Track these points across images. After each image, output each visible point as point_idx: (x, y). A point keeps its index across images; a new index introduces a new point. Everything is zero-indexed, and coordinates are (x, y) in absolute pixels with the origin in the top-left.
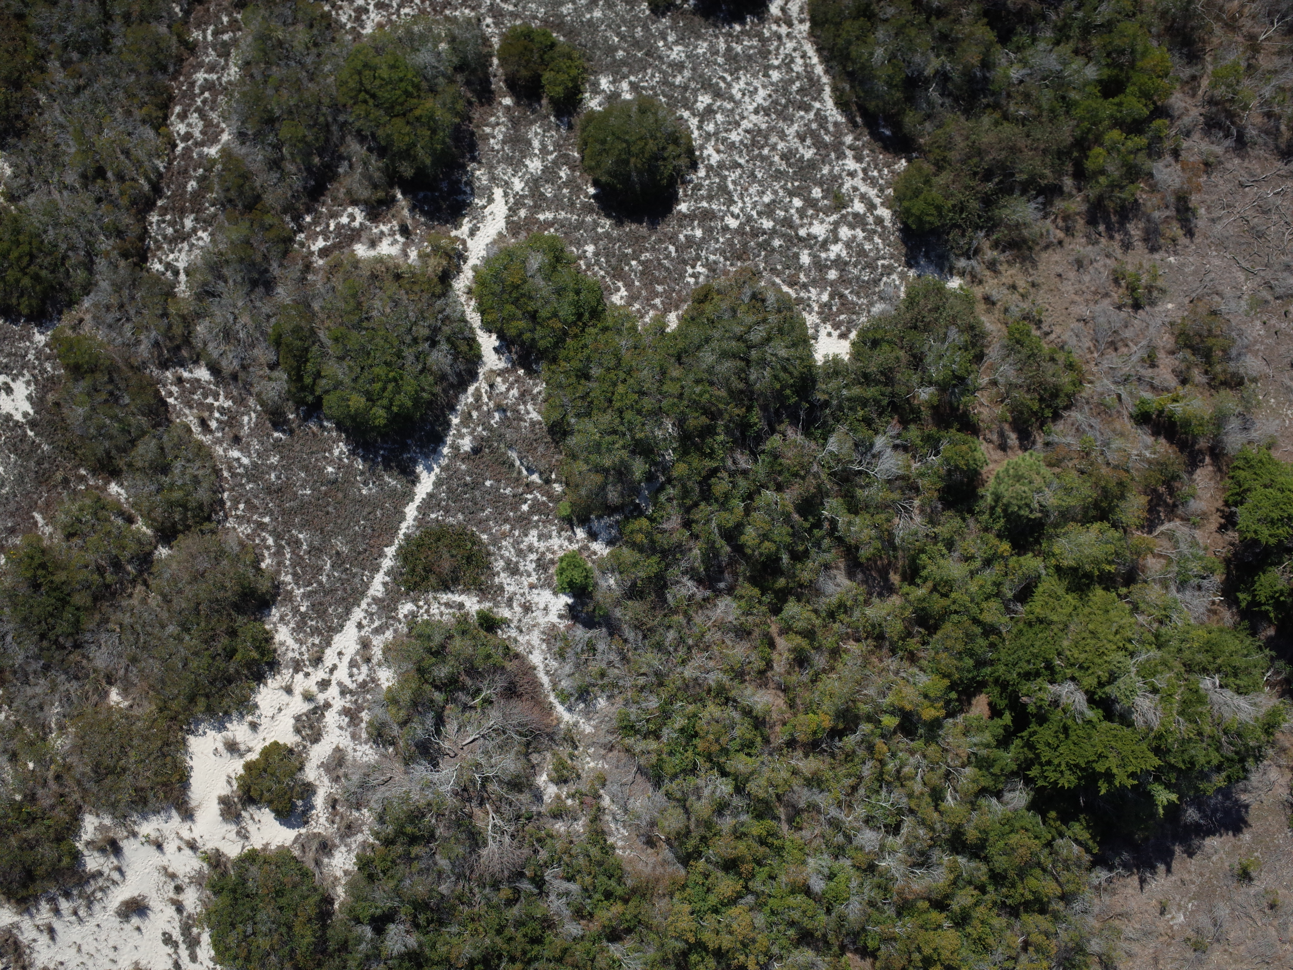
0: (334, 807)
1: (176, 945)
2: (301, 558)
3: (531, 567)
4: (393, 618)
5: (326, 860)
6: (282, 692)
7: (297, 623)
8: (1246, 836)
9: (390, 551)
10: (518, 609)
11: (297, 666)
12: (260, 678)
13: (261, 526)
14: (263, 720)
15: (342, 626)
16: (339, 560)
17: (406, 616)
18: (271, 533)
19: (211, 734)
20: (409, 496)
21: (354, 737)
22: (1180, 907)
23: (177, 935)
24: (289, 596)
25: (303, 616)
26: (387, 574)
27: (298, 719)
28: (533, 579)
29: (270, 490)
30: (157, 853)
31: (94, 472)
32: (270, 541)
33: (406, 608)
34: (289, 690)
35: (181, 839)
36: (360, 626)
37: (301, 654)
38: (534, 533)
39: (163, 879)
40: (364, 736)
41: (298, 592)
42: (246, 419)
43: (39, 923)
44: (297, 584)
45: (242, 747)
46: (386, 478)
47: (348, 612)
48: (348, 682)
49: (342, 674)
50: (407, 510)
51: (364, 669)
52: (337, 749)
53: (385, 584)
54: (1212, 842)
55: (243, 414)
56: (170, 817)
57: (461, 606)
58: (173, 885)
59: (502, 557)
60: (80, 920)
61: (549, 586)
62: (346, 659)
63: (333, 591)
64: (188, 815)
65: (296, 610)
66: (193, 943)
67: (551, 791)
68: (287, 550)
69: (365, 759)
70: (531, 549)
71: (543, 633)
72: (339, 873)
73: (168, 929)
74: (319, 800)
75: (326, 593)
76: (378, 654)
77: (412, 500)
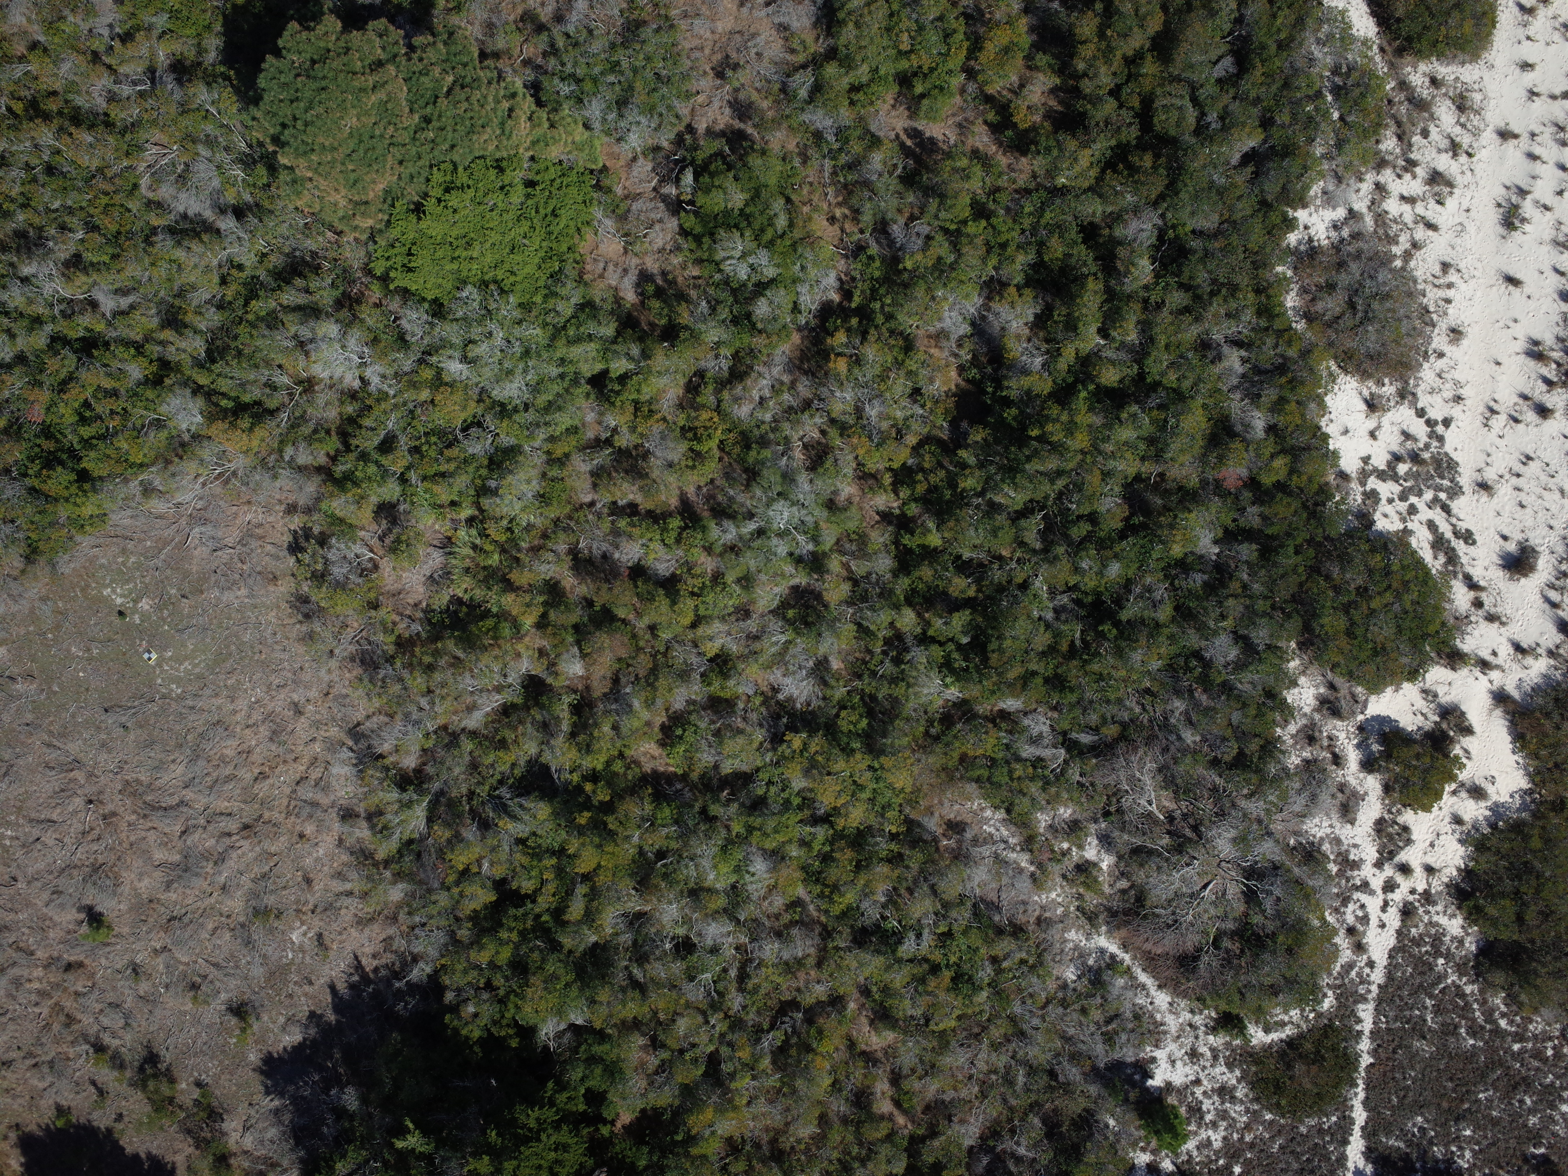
0: (1334, 754)
1: (1457, 534)
2: (1463, 1017)
3: (1207, 1105)
4: (1338, 987)
5: (1322, 690)
6: (1436, 866)
7: (1442, 943)
8: (254, 1057)
9: (1366, 1060)
10: (1203, 1049)
11: (1427, 897)
12: (1467, 873)
13: (1519, 1037)
14: (1448, 828)
15: (1390, 957)
16: (1419, 1029)
17: (1325, 995)
18: (1506, 1033)
19: (1504, 798)
20: (1369, 1132)
21: (1337, 841)
22: (302, 949)
23: (1460, 546)
24: (1461, 969)
25: (1437, 954)
26: (1360, 1033)
27: (1409, 842)
28: (1198, 1091)
29: (1525, 1083)
30: (1517, 638)
32: (1503, 1023)
33: (1327, 1003)
34: (1430, 870)
35: (1497, 667)
36: (1371, 964)
37: (1427, 912)
38: (1217, 1144)
39: (1499, 609)
40: (1326, 847)
41: (1452, 978)
44: (1458, 987)
45: (1464, 794)
46: (1402, 1145)
47: (1390, 975)
48: (1364, 898)
49: (1373, 904)
50: (1365, 1115)
51: (1350, 919)
52: (1352, 822)
53: (1359, 1021)
54: (293, 1037)
56: (1519, 687)
57: (1267, 1031)
58: (1486, 607)
59: (1242, 1102)
61: (1178, 1091)
62: (1374, 922)
63: (1414, 993)
64: (1500, 698)
65: (1448, 956)
66: (1439, 543)
67: (1091, 852)
68: (1481, 1020)
69: (1317, 820)
70: (1214, 1125)
71: (1165, 1033)
72: (1303, 680)
73: (1471, 550)
74: (1353, 757)
75: (1421, 985)
76: (1342, 941)
77: (1363, 1128)
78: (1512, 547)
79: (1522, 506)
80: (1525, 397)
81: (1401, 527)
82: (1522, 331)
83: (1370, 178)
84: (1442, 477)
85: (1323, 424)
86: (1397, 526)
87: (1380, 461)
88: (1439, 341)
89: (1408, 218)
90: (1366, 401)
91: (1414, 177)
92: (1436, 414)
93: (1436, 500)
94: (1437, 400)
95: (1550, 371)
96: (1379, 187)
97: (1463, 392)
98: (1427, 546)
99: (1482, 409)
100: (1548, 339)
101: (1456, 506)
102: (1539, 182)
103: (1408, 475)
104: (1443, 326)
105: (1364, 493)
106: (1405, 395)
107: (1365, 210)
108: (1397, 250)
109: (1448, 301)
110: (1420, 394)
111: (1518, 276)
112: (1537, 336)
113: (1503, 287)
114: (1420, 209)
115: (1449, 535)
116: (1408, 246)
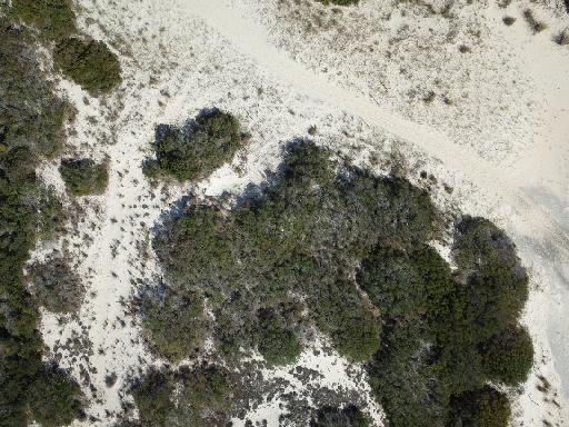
78: (109, 374)
79: (114, 359)
80: (118, 318)
82: (118, 294)
83: (62, 238)
84: (86, 348)
85: (41, 329)
86: (68, 366)
87: (63, 342)
88: (87, 297)
89: (77, 252)
90: (58, 320)
91: (79, 237)
92: (86, 324)
93: (84, 356)
94: (86, 319)
95: (126, 309)
96: (66, 242)
97: (96, 316)
98: (78, 374)
99: (103, 322)
101: (91, 358)
102: (124, 239)
103: (74, 347)
104: (89, 292)
105: (56, 355)
106: (74, 317)
107: (60, 250)
108: (72, 265)
109: (91, 283)
110: (80, 317)
111: (117, 274)
112: (123, 296)
113: (112, 277)
114: (81, 249)
115: (87, 370)
116: (77, 262)
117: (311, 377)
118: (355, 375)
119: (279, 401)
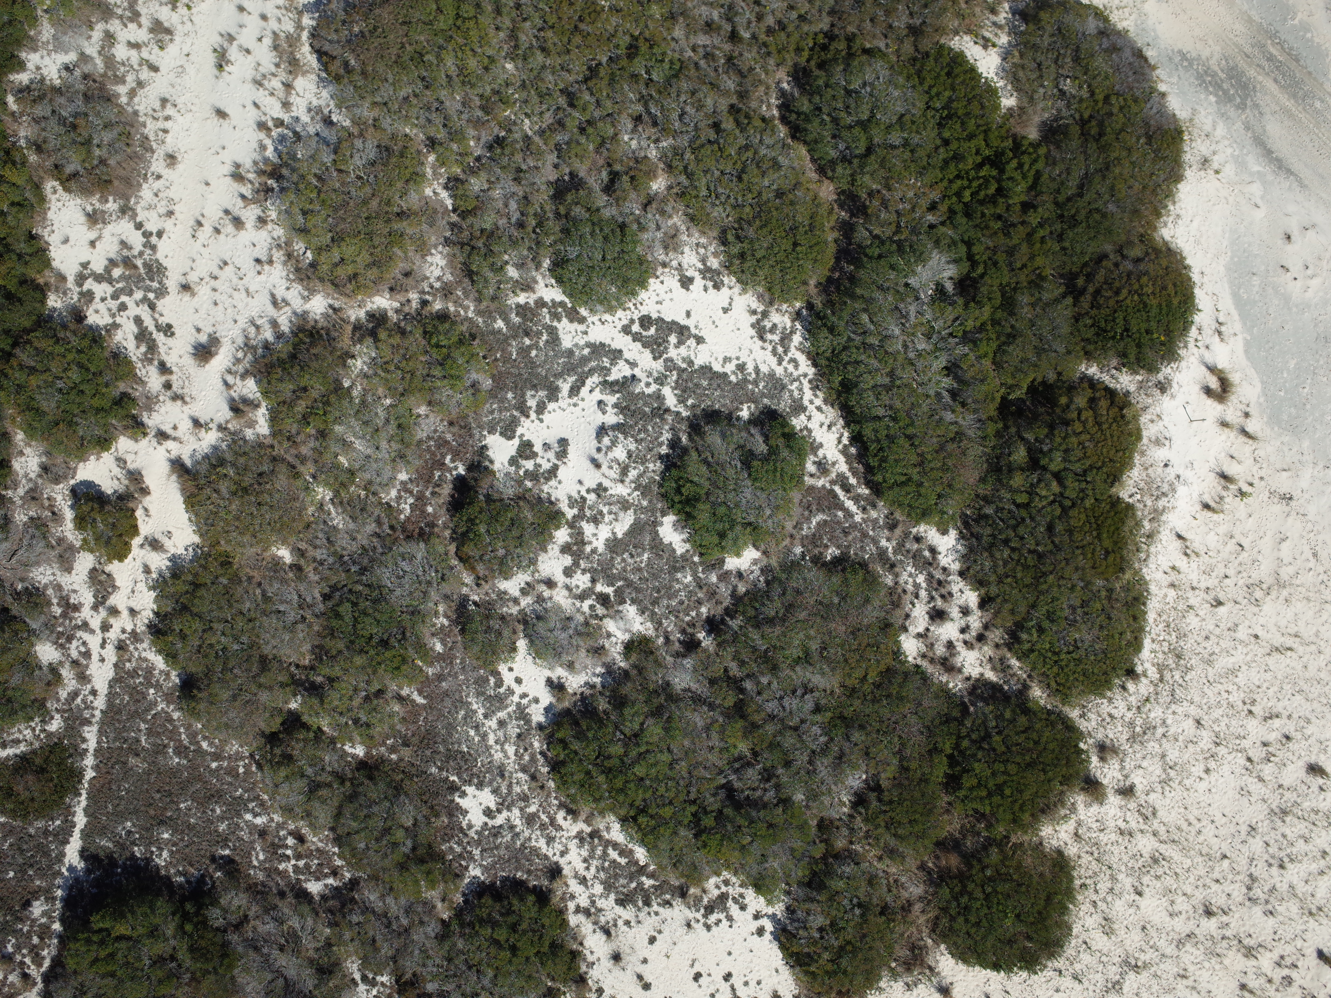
0: (54, 513)
1: (158, 328)
2: (171, 739)
4: (65, 711)
5: (43, 459)
6: (137, 608)
7: (152, 675)
9: (90, 774)
11: (135, 636)
12: (160, 615)
13: (217, 757)
14: (142, 577)
15: (111, 686)
16: (134, 749)
17: (53, 717)
18: (204, 753)
19: (181, 551)
20: (86, 834)
21: (59, 587)
23: (160, 338)
24: (168, 698)
25: (149, 685)
27: (115, 587)
29: (216, 796)
30: (196, 414)
31: (382, 760)
32: (205, 745)
33: (55, 725)
34: (133, 612)
35: (175, 439)
36: (94, 693)
37: (137, 649)
39: (184, 392)
40: (50, 592)
41: (161, 706)
42: (261, 857)
43: (287, 309)
44: (166, 713)
45: (147, 547)
46: (110, 845)
47: (110, 702)
48: (86, 636)
49: (94, 642)
50: (85, 820)
51: (74, 654)
53: (84, 740)
55: (265, 861)
56: (192, 456)
58: (174, 388)
60: (253, 323)
62: (95, 657)
63: (131, 717)
64: (177, 465)
65: (158, 686)
66: (143, 336)
69: (41, 569)
72: (28, 451)
73: (170, 341)
74: (69, 515)
75: (136, 712)
76: (66, 673)
77: (82, 831)
78: (203, 338)
79: (216, 304)
80: (227, 212)
81: (110, 321)
82: (229, 157)
83: (100, 27)
84: (152, 280)
85: (46, 234)
86: (108, 320)
87: (98, 266)
88: (157, 165)
89: (135, 61)
90: (88, 215)
91: (140, 26)
92: (152, 227)
93: (145, 299)
94: (153, 215)
95: (247, 190)
96: (110, 37)
97: (176, 208)
98: (131, 338)
99: (192, 222)
100: (247, 163)
101: (161, 305)
102: (244, 30)
103: (122, 278)
104: (160, 152)
105: (81, 294)
106: (125, 210)
107: (95, 55)
108: (122, 90)
109: (165, 131)
110: (139, 210)
111: (227, 110)
112: (240, 160)
113: (215, 120)
114: (145, 54)
115: (152, 328)
116: (134, 85)
117: (673, 339)
118: (776, 338)
119: (598, 395)
